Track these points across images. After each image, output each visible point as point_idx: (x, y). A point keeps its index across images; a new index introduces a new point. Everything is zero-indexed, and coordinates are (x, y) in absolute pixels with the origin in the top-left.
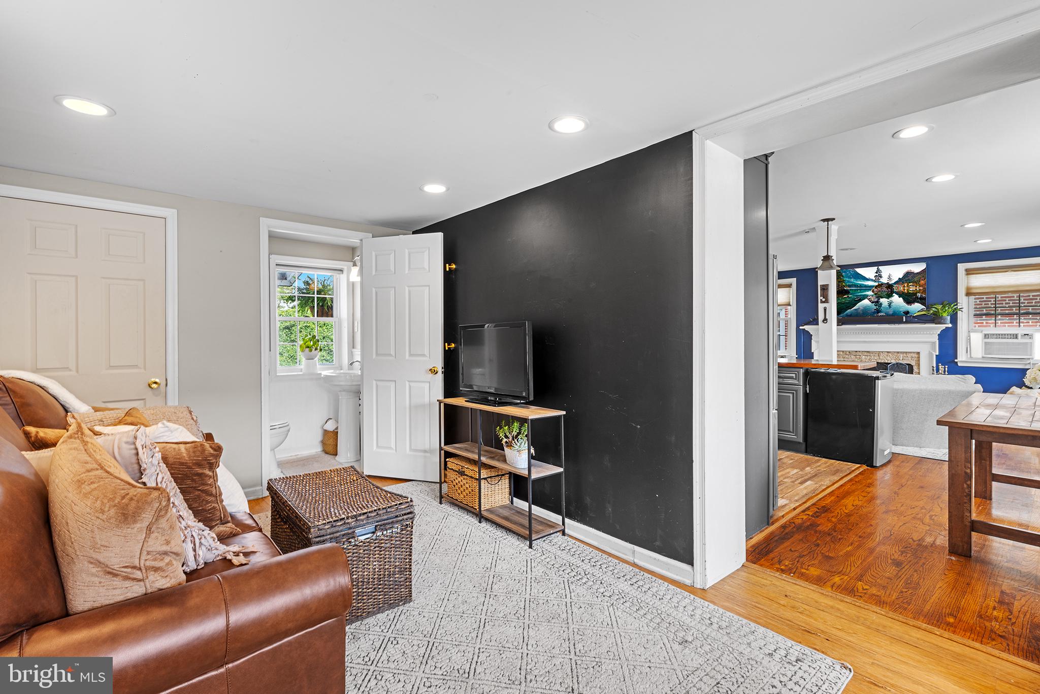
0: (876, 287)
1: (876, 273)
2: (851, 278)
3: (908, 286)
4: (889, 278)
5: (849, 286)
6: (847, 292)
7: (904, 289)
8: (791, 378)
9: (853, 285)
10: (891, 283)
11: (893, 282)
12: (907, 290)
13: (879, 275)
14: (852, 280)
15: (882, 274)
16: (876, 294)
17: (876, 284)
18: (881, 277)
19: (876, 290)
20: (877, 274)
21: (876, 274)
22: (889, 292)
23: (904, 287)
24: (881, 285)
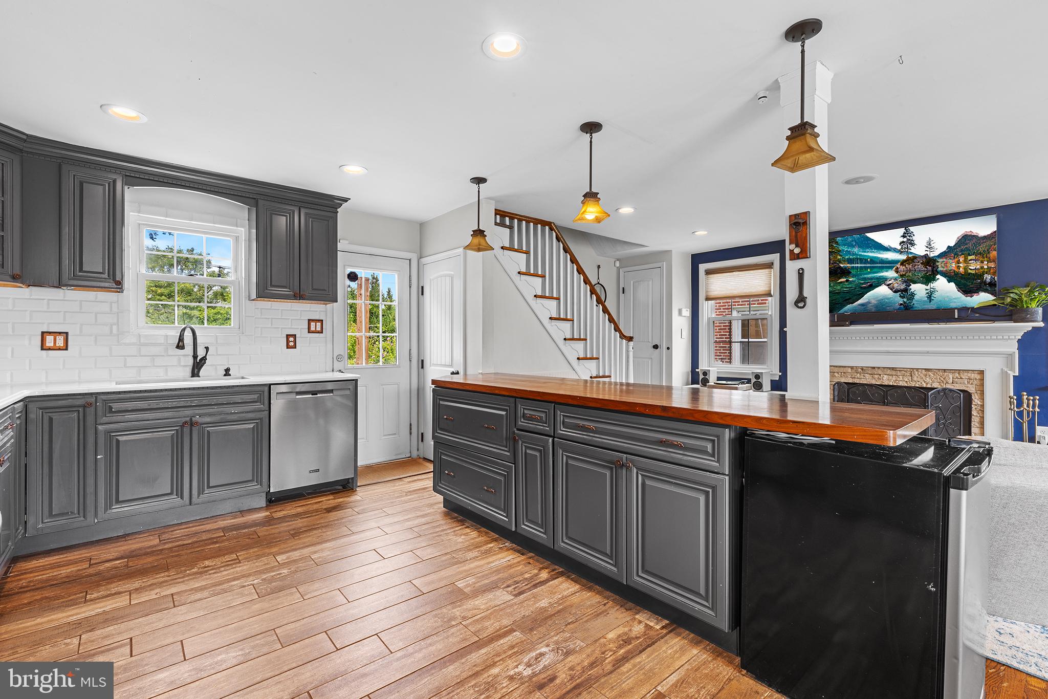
0: (903, 263)
1: (904, 236)
2: (853, 246)
3: (965, 261)
4: (929, 246)
5: (850, 261)
6: (845, 272)
7: (959, 267)
8: (704, 452)
9: (857, 259)
10: (932, 255)
11: (937, 253)
12: (965, 269)
13: (908, 242)
14: (856, 250)
15: (914, 238)
16: (902, 276)
17: (904, 257)
18: (913, 244)
19: (902, 268)
20: (905, 240)
21: (902, 239)
22: (928, 271)
23: (959, 262)
24: (912, 259)
